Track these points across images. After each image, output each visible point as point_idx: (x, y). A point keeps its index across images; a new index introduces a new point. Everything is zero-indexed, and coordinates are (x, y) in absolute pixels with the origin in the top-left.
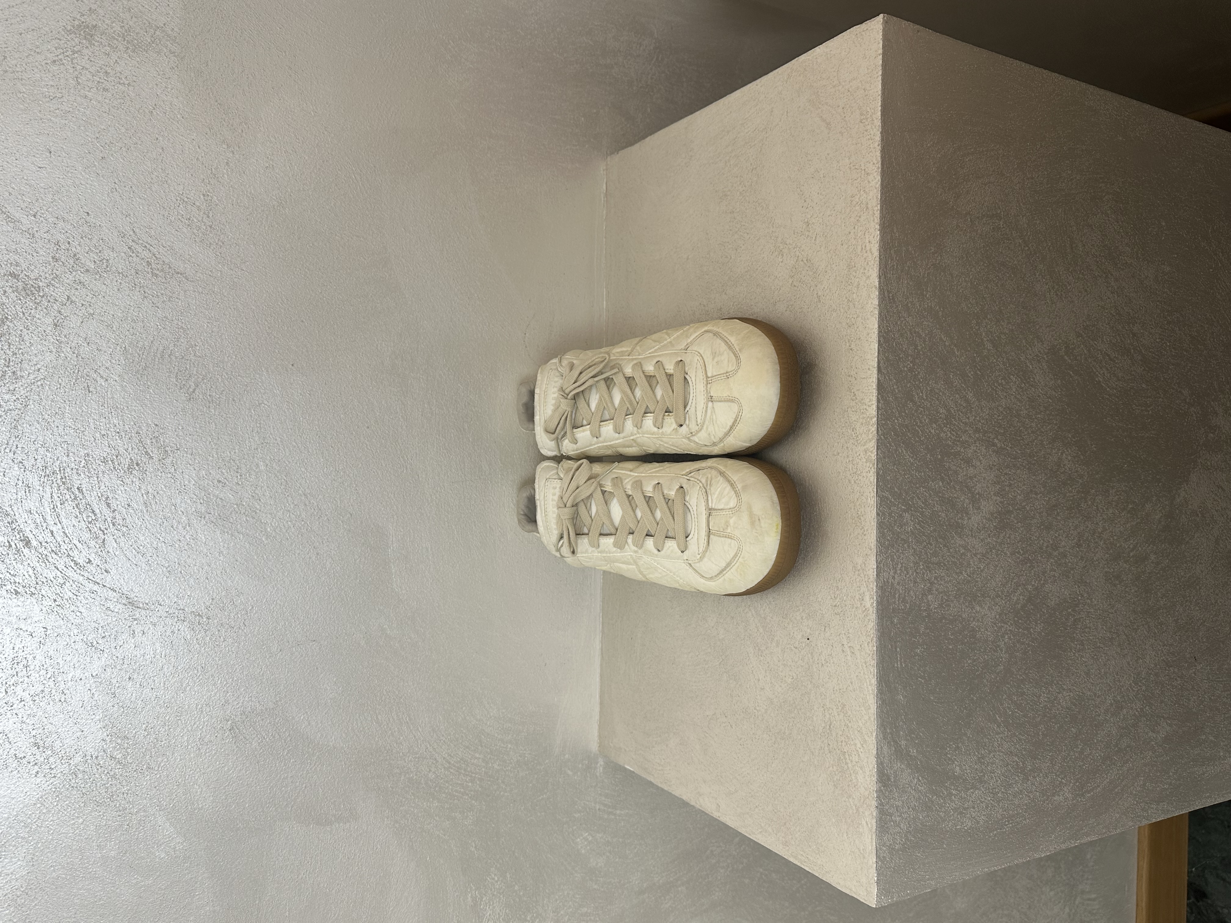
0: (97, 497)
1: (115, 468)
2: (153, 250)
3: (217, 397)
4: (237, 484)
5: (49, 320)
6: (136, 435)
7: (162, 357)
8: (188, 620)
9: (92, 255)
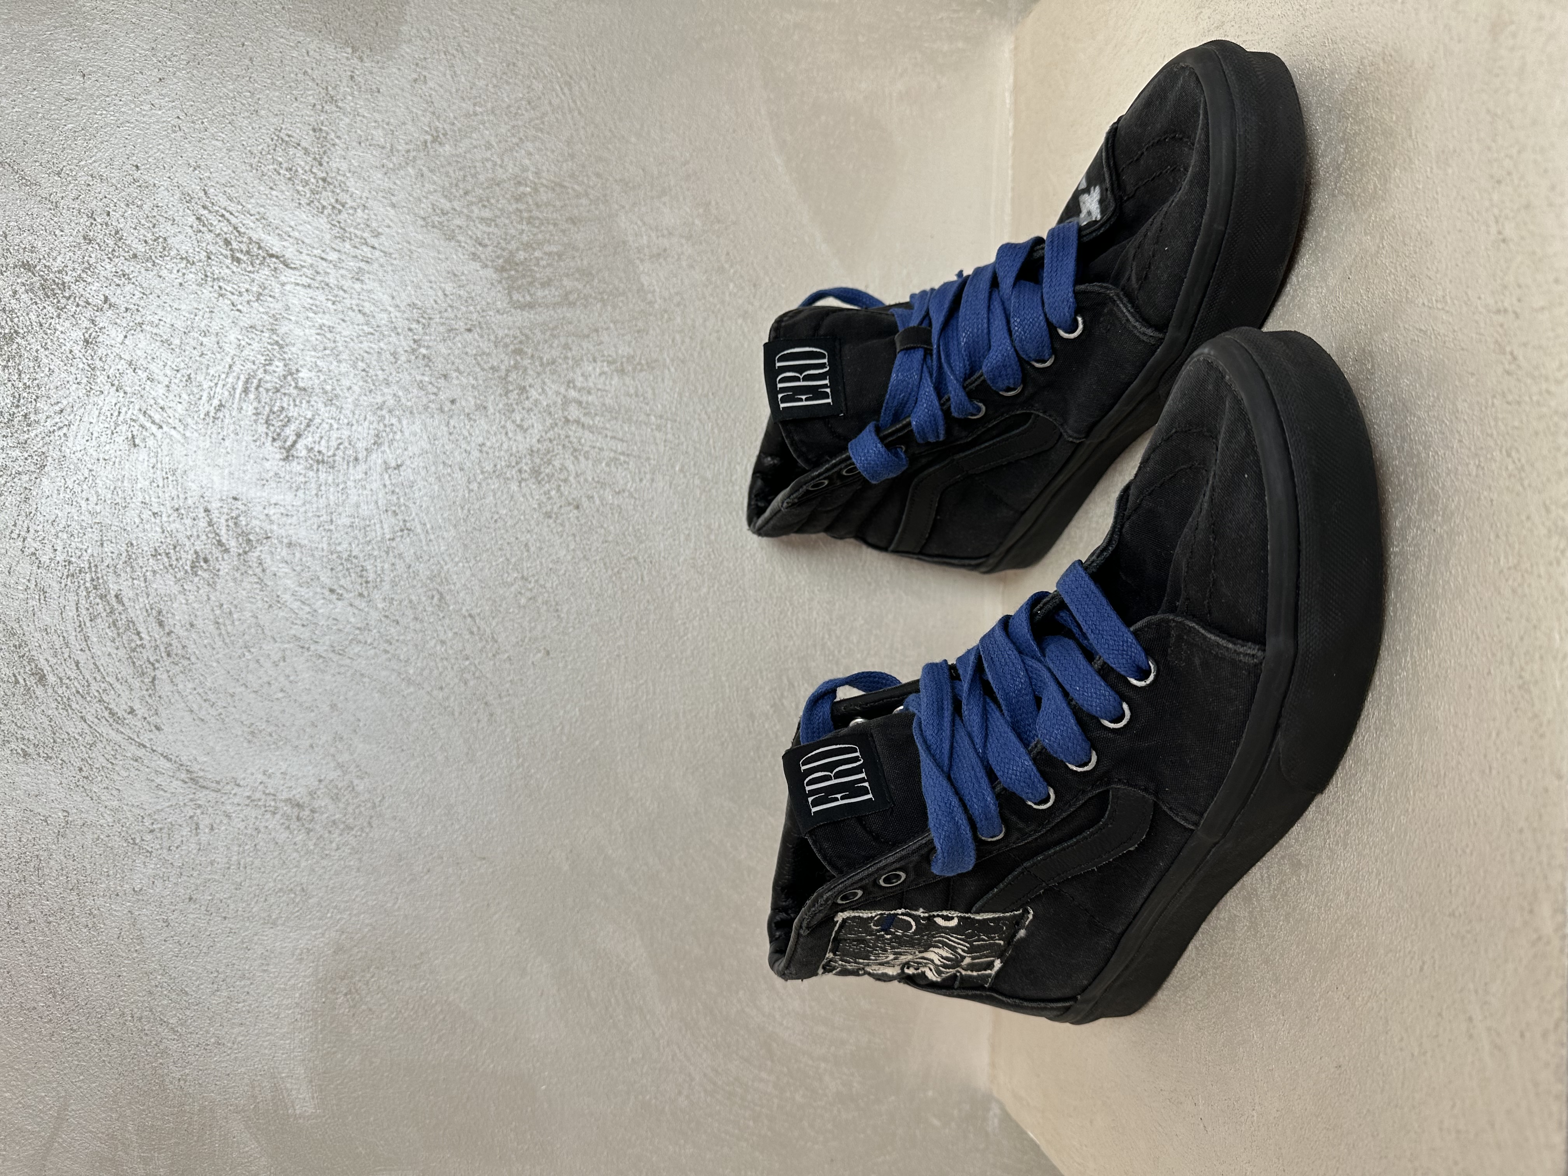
0: (145, 611)
1: (171, 566)
2: (233, 220)
3: (330, 453)
4: (361, 595)
5: (77, 334)
6: (204, 514)
7: (246, 391)
8: (281, 812)
9: (142, 231)
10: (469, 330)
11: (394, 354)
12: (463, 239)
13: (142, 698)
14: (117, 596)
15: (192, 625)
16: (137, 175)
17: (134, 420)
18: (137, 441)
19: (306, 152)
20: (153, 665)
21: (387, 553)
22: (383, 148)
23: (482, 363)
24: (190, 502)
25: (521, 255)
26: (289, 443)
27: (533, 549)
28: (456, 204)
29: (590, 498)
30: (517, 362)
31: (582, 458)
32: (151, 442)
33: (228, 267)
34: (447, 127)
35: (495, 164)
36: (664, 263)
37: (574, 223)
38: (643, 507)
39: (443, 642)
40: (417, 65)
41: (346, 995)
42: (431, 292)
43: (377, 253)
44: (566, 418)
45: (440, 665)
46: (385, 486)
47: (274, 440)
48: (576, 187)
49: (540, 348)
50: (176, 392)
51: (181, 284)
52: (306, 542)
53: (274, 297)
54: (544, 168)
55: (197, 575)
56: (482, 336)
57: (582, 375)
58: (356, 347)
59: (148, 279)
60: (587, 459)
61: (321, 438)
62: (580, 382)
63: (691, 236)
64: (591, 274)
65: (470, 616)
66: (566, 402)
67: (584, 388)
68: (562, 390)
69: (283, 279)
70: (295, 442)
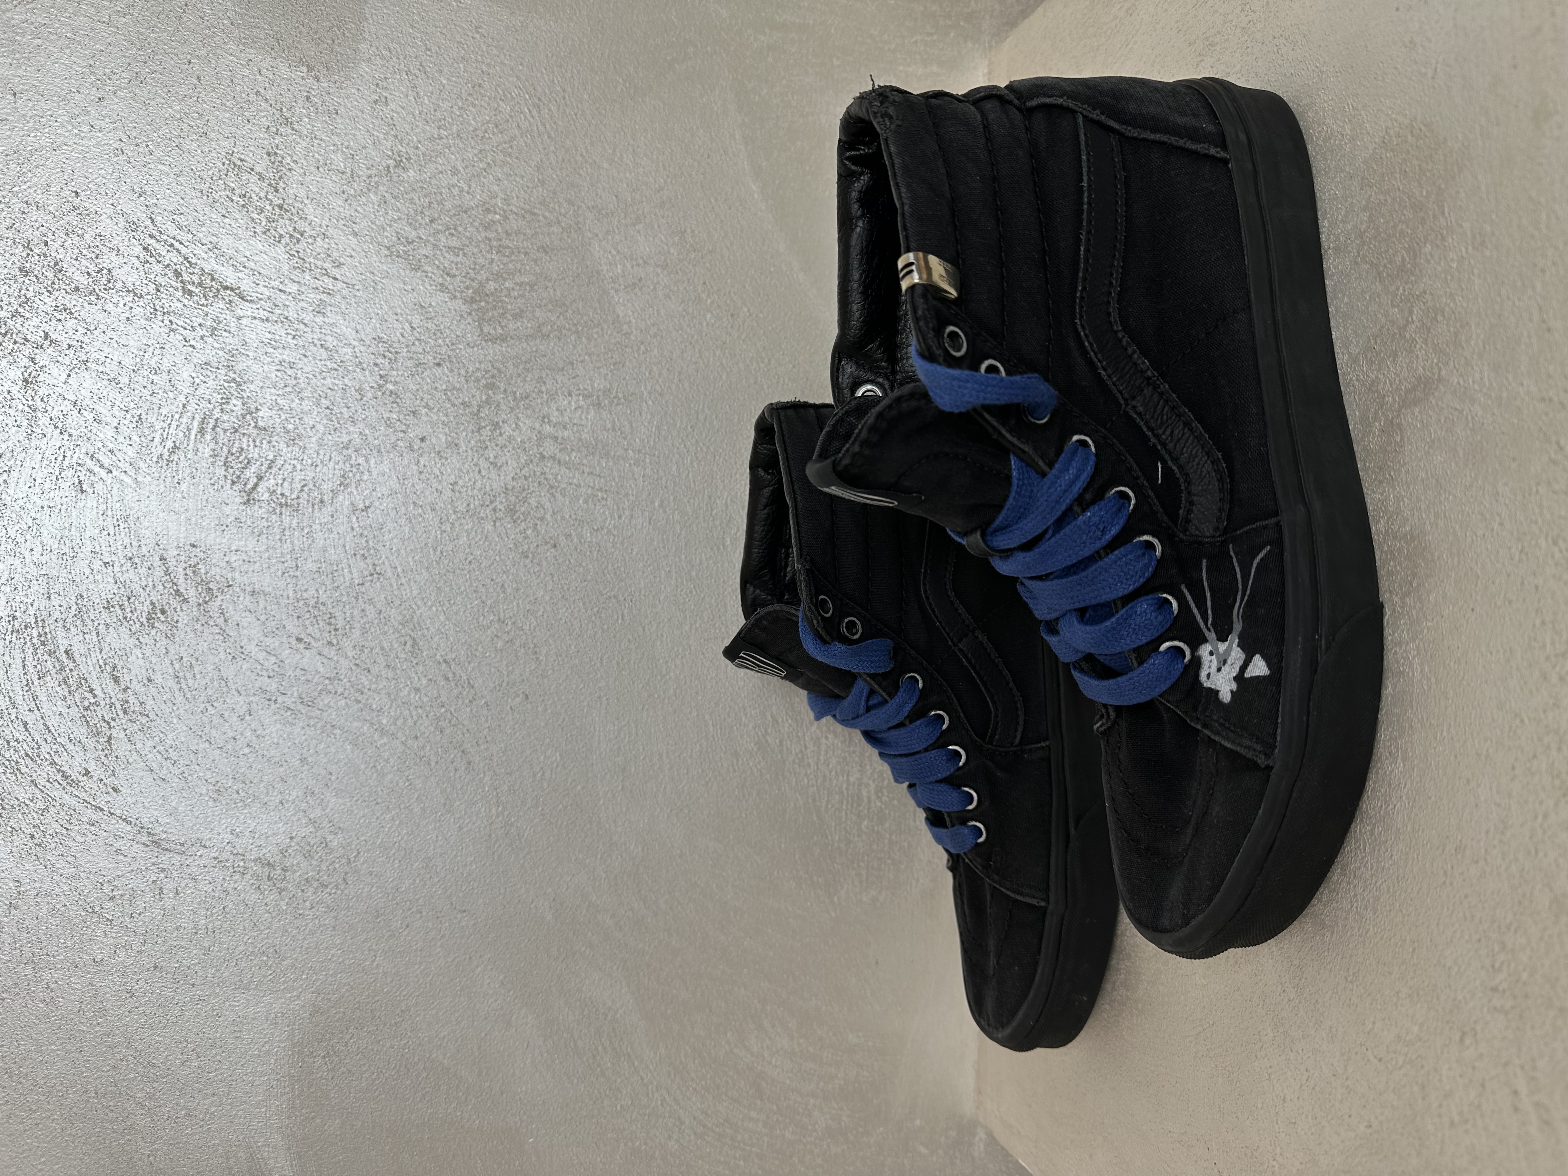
0: (98, 666)
1: (125, 618)
2: (184, 250)
3: (294, 496)
4: (330, 643)
5: (16, 374)
6: (160, 563)
7: (202, 431)
8: (251, 872)
9: (84, 262)
10: (439, 365)
11: (359, 390)
12: (430, 269)
13: (97, 759)
14: (67, 652)
15: (150, 680)
16: (77, 202)
17: (80, 465)
18: (85, 487)
19: (261, 177)
20: (108, 723)
21: (357, 599)
22: (343, 173)
23: (452, 398)
24: (144, 550)
25: (491, 286)
26: (249, 486)
27: (509, 591)
28: (421, 232)
29: (568, 536)
30: (489, 396)
31: (558, 495)
32: (99, 487)
33: (178, 300)
34: (411, 151)
35: (462, 191)
36: (639, 294)
37: (546, 252)
38: (622, 544)
39: (417, 690)
40: (377, 85)
41: (324, 1057)
42: (398, 325)
43: (340, 285)
44: (541, 454)
45: (414, 713)
46: (352, 529)
47: (233, 483)
48: (547, 214)
49: (513, 382)
50: (126, 434)
51: (128, 319)
52: (270, 589)
53: (230, 332)
54: (514, 194)
55: (153, 627)
56: (452, 371)
57: (557, 410)
58: (319, 384)
59: (91, 313)
60: (564, 496)
61: (284, 480)
62: (555, 417)
63: (667, 265)
64: (565, 305)
65: (445, 661)
66: (541, 437)
67: (559, 423)
68: (537, 426)
69: (239, 312)
70: (256, 485)
